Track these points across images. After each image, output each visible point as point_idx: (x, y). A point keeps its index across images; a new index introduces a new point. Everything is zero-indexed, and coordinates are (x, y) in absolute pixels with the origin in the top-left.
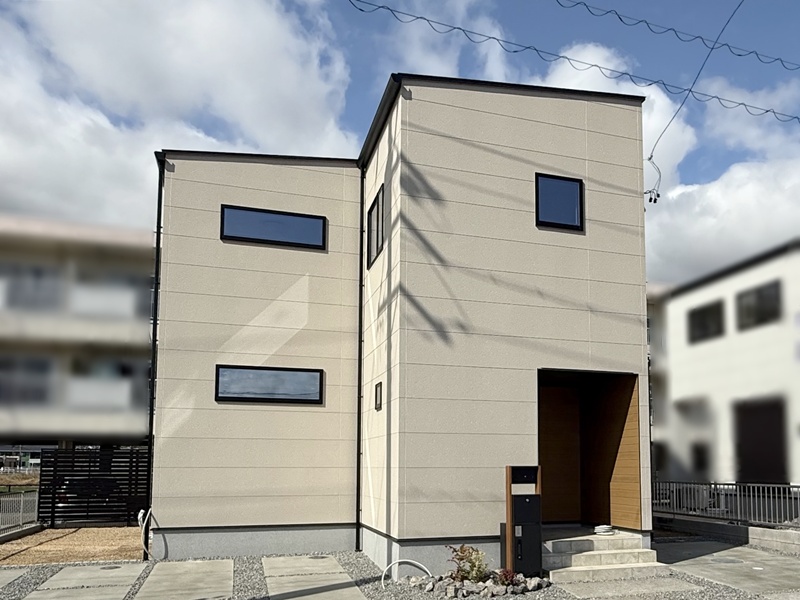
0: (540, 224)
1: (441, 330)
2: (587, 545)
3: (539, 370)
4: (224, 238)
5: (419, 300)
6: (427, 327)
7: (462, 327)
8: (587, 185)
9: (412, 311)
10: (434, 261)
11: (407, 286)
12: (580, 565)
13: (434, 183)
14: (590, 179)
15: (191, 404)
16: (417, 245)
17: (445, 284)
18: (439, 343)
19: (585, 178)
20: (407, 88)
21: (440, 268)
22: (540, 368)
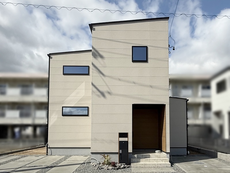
0: (133, 61)
1: (103, 94)
2: (148, 156)
3: (133, 105)
4: (64, 74)
5: (97, 86)
6: (99, 94)
7: (109, 93)
8: (149, 48)
9: (95, 90)
10: (101, 75)
11: (94, 83)
12: (143, 162)
13: (101, 53)
14: (150, 46)
15: (57, 117)
16: (97, 71)
17: (105, 82)
18: (102, 98)
19: (148, 46)
20: (94, 27)
21: (103, 77)
22: (133, 104)
